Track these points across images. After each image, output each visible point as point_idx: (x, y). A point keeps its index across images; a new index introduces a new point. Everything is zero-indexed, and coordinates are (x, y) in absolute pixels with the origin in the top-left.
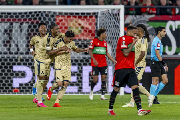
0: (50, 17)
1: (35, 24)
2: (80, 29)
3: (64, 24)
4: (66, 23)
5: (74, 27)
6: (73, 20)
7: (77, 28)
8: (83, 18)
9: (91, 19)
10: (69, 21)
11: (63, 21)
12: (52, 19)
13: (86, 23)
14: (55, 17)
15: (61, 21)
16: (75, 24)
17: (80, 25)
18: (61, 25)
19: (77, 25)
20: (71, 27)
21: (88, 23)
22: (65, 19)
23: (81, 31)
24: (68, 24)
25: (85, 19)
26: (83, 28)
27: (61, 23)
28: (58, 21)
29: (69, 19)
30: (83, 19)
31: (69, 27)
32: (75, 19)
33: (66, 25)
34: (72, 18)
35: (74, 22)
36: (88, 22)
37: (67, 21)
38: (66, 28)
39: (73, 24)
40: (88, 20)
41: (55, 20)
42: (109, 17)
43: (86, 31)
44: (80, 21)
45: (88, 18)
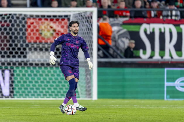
0: (20, 19)
1: (5, 26)
2: (51, 31)
3: (35, 27)
4: (37, 26)
5: (46, 30)
6: (45, 23)
7: (49, 31)
8: (55, 20)
9: (63, 22)
10: (40, 24)
11: (35, 24)
12: (23, 22)
13: (58, 26)
14: (26, 20)
15: (32, 23)
16: (46, 27)
17: (51, 27)
18: (32, 27)
19: (49, 28)
20: (42, 30)
21: (60, 26)
22: (36, 22)
23: (52, 34)
24: (39, 26)
25: (57, 22)
26: (55, 30)
27: (32, 26)
28: (29, 24)
29: (40, 22)
30: (55, 22)
31: (40, 29)
32: (46, 22)
33: (37, 28)
34: (43, 20)
35: (46, 24)
36: (60, 24)
37: (38, 24)
38: (37, 30)
39: (45, 27)
40: (60, 23)
41: (26, 23)
42: (82, 20)
43: (58, 34)
44: (52, 24)
45: (60, 20)
